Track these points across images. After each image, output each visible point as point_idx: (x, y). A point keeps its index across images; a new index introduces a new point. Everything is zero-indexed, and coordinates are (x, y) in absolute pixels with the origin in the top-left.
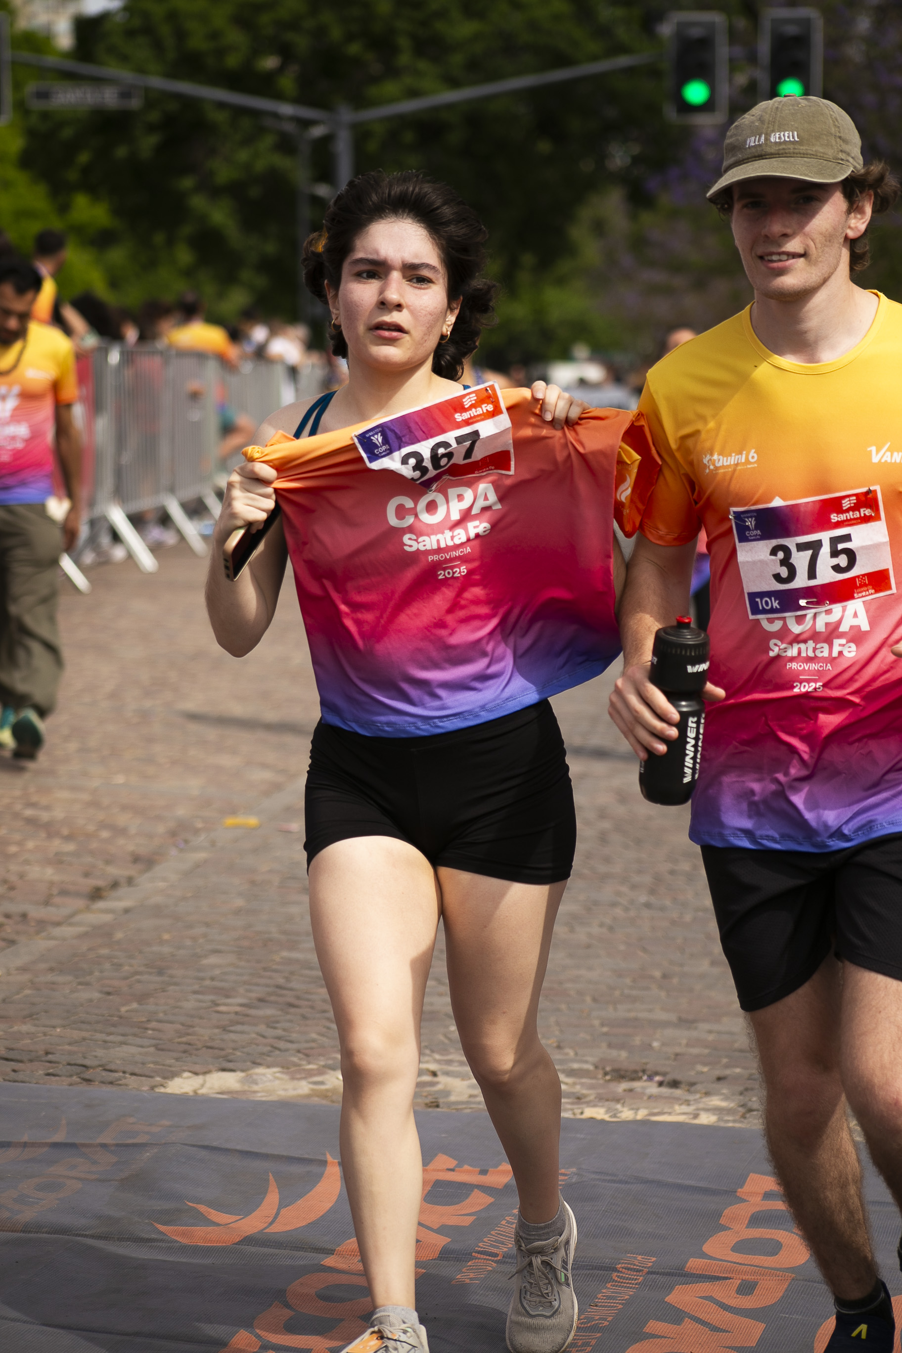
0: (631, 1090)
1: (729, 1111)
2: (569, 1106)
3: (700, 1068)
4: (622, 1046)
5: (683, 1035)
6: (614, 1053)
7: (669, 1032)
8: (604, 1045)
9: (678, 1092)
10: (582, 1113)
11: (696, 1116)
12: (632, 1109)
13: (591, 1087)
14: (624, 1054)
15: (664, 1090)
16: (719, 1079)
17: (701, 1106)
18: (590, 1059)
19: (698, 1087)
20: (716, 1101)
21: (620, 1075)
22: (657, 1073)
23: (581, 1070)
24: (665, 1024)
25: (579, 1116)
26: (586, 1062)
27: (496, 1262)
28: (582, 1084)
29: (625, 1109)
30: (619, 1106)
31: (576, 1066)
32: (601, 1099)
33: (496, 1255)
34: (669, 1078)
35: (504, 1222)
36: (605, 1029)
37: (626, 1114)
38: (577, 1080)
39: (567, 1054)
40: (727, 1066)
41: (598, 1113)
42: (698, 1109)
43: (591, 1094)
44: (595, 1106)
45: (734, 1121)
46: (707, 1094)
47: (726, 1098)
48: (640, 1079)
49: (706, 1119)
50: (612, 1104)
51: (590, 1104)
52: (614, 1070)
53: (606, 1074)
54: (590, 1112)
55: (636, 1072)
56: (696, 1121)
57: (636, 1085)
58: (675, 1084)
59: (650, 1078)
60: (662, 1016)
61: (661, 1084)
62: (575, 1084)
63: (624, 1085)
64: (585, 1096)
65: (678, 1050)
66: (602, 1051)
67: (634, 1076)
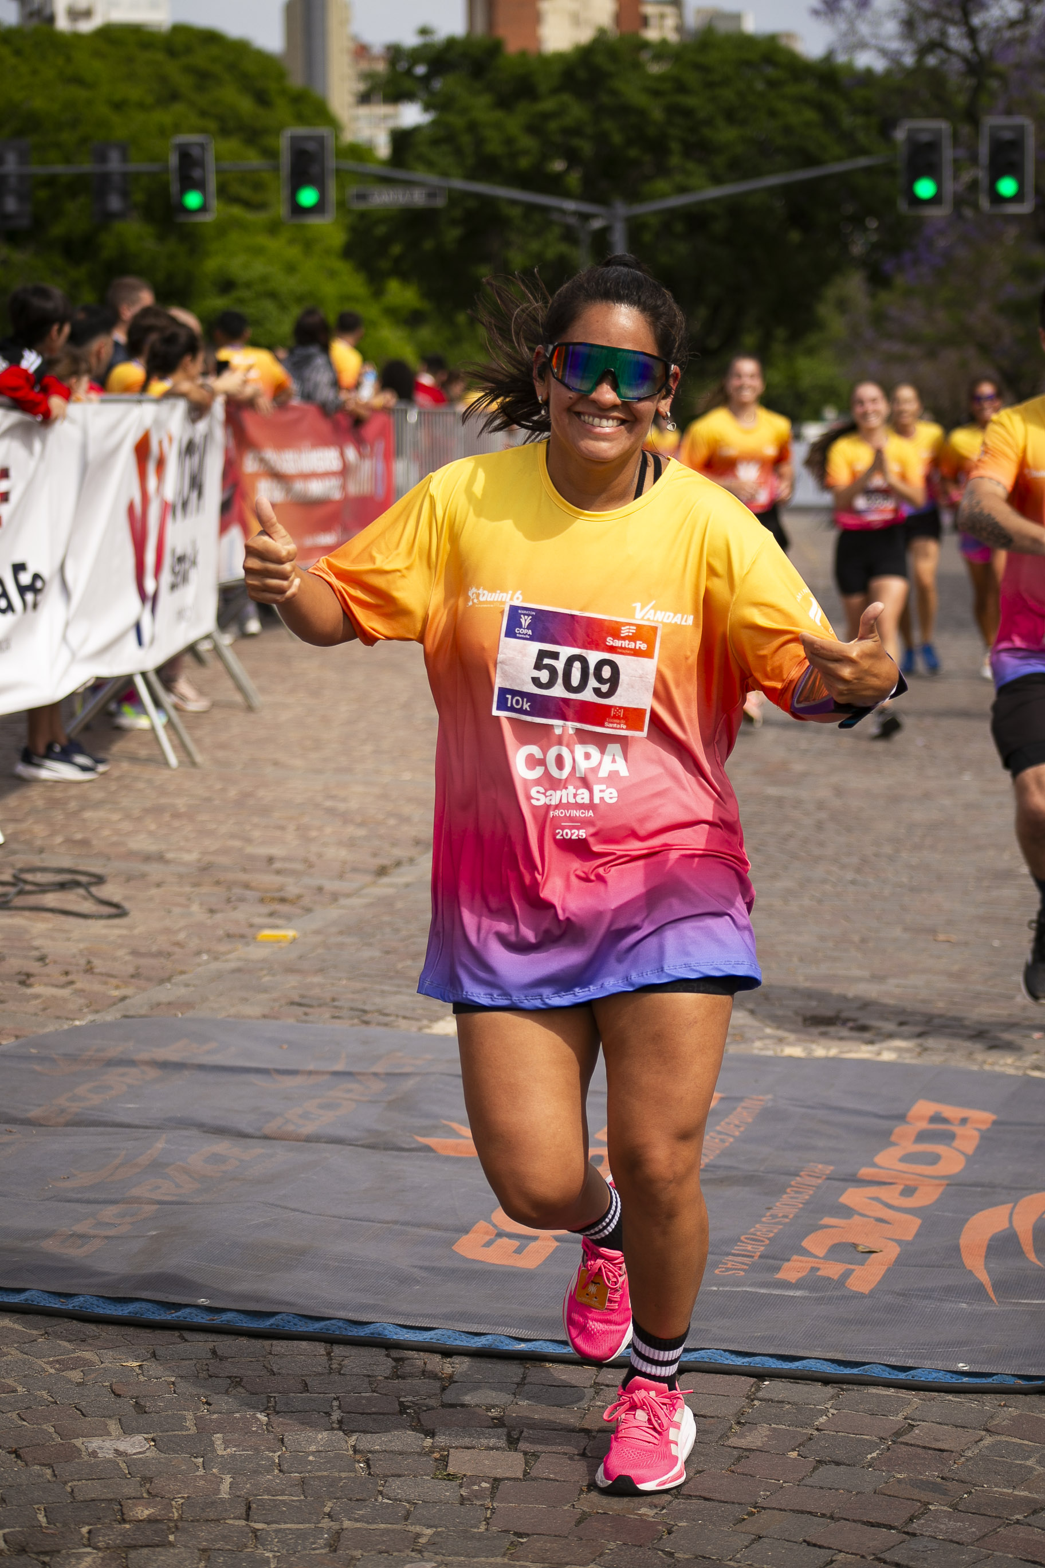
1: (907, 1050)
9: (865, 1035)
10: (782, 1052)
11: (879, 1054)
12: (825, 1048)
15: (854, 1034)
17: (884, 1046)
20: (898, 1042)
21: (817, 1021)
22: (849, 1020)
23: (784, 1015)
24: (860, 979)
25: (779, 1054)
26: (789, 1009)
28: (784, 1027)
29: (819, 1049)
30: (814, 1046)
31: (780, 1012)
32: (800, 1040)
34: (859, 1023)
37: (820, 1053)
38: (780, 1024)
39: (774, 1005)
41: (795, 1051)
42: (881, 1049)
43: (791, 1035)
44: (793, 1046)
45: (912, 1058)
46: (891, 1037)
47: (907, 1040)
48: (834, 1024)
49: (888, 1056)
50: (809, 1045)
51: (790, 1044)
52: (812, 1017)
53: (805, 1020)
54: (789, 1051)
55: (831, 1019)
56: (879, 1059)
57: (831, 1029)
58: (863, 1029)
59: (843, 1022)
60: (856, 972)
61: (852, 1027)
62: (778, 1026)
63: (820, 1030)
64: (786, 1037)
67: (829, 1022)
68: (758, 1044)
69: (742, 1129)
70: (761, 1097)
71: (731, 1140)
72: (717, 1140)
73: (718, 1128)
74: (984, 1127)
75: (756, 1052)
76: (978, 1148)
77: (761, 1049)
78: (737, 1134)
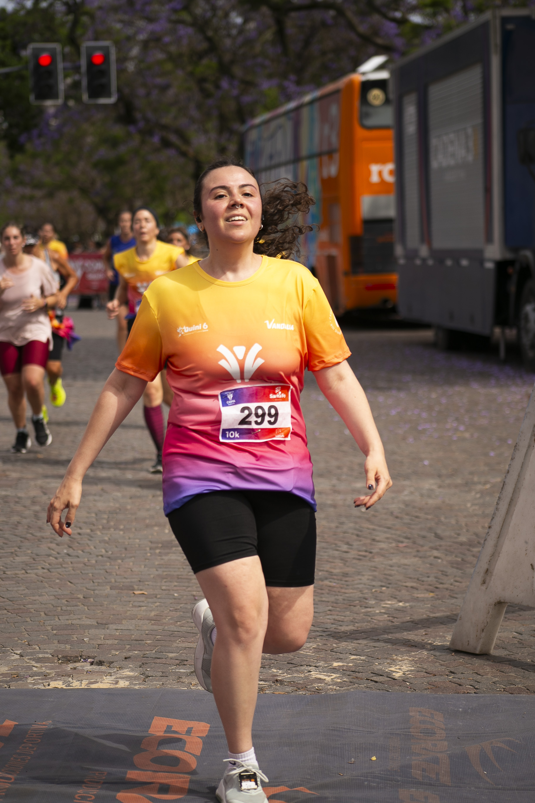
0: (75, 669)
1: (135, 678)
2: (40, 681)
3: (114, 652)
4: (66, 642)
5: (101, 633)
6: (62, 646)
7: (93, 631)
8: (56, 642)
9: (103, 668)
10: (49, 685)
11: (117, 683)
12: (79, 681)
13: (52, 668)
14: (68, 647)
15: (94, 667)
16: (126, 658)
17: (118, 676)
18: (48, 651)
19: (115, 664)
20: (127, 673)
21: (67, 659)
22: (89, 657)
23: (44, 658)
24: (90, 627)
25: (48, 687)
26: (47, 653)
27: (11, 783)
28: (46, 667)
29: (74, 681)
30: (70, 679)
31: (41, 656)
32: (59, 676)
33: (10, 779)
34: (97, 660)
35: (12, 759)
36: (55, 632)
37: (76, 684)
38: (42, 665)
39: (35, 649)
40: (129, 650)
41: (58, 684)
42: (117, 678)
43: (53, 673)
44: (56, 680)
45: (140, 684)
46: (121, 668)
47: (132, 670)
48: (79, 661)
49: (123, 684)
50: (66, 678)
51: (52, 679)
52: (63, 657)
53: (59, 659)
54: (54, 684)
55: (77, 657)
56: (117, 686)
57: (77, 665)
58: (100, 663)
59: (85, 660)
60: (88, 622)
61: (92, 664)
62: (41, 666)
63: (71, 666)
64: (49, 674)
65: (100, 642)
66: (55, 646)
67: (76, 660)
68: (30, 680)
69: (35, 749)
70: (44, 723)
71: (29, 758)
72: (19, 760)
73: (18, 751)
74: (204, 735)
75: (30, 686)
76: (203, 750)
77: (34, 684)
78: (32, 753)
